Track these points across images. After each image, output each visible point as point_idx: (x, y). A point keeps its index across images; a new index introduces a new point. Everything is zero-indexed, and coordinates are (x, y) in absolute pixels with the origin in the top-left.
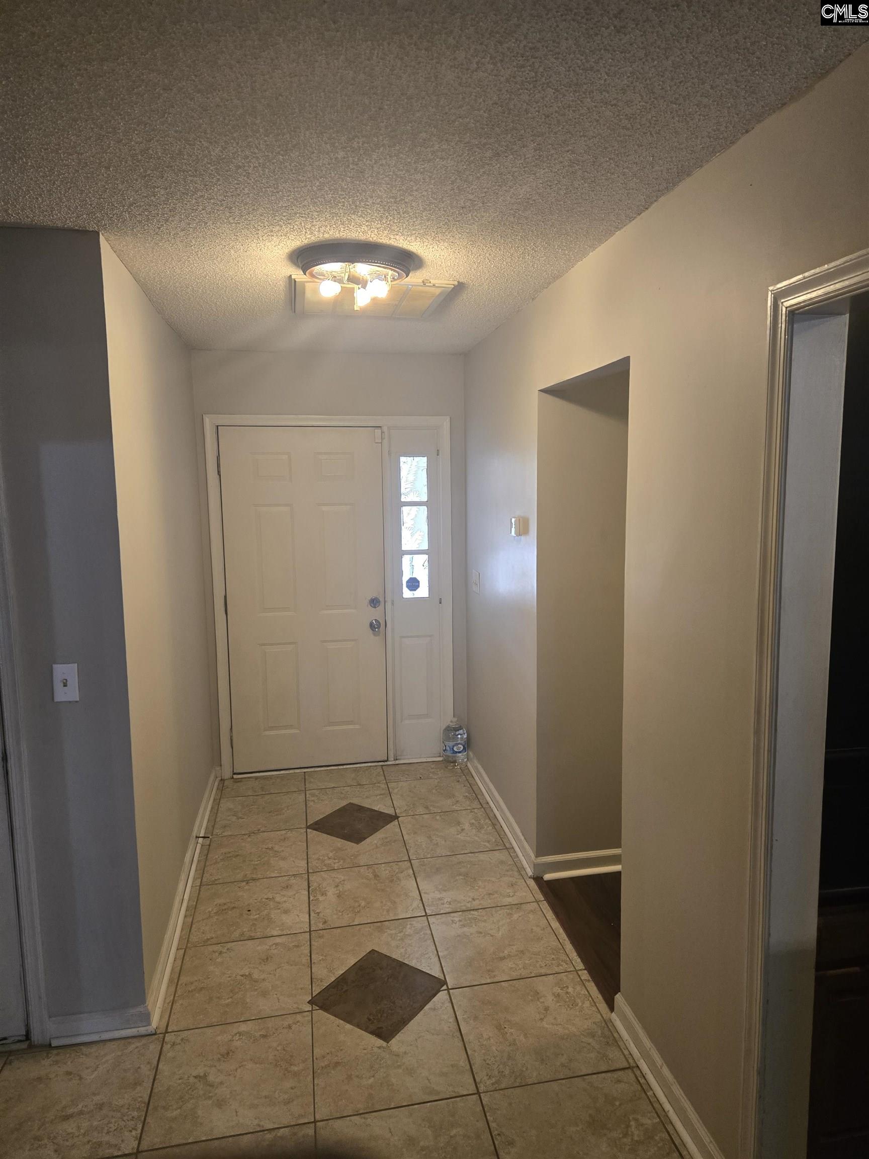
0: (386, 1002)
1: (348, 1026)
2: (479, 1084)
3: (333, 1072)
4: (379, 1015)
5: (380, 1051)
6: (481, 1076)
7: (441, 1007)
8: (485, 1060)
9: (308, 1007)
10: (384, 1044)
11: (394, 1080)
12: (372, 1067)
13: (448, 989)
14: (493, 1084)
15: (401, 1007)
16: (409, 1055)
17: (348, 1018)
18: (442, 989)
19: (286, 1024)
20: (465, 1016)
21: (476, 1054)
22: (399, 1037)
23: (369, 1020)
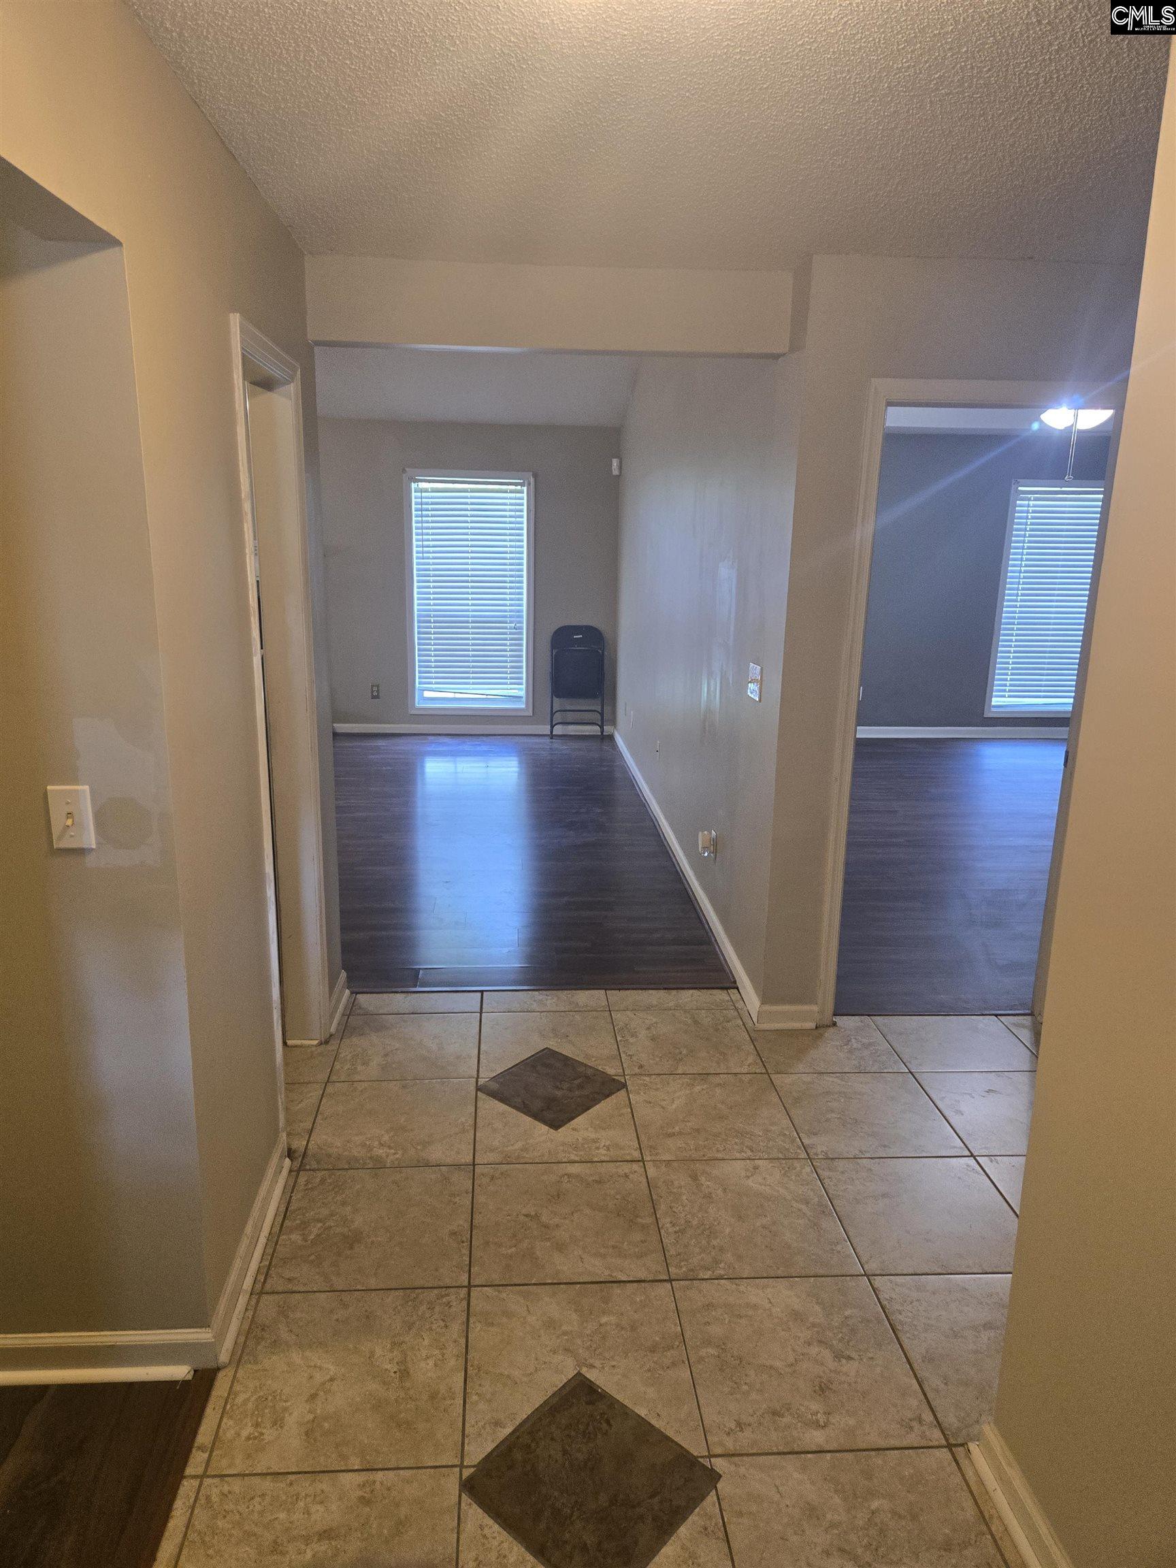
0: (579, 1455)
1: (642, 1412)
2: (465, 1298)
3: (657, 1339)
4: (591, 1428)
5: (591, 1361)
6: (458, 1308)
7: (483, 1427)
8: (446, 1326)
9: (719, 1464)
10: (584, 1371)
11: (574, 1316)
12: (604, 1338)
13: (462, 1466)
14: (447, 1295)
15: (552, 1439)
16: (549, 1349)
17: (646, 1432)
18: (472, 1470)
19: (748, 1433)
20: (449, 1402)
21: (455, 1336)
22: (560, 1380)
23: (608, 1422)
